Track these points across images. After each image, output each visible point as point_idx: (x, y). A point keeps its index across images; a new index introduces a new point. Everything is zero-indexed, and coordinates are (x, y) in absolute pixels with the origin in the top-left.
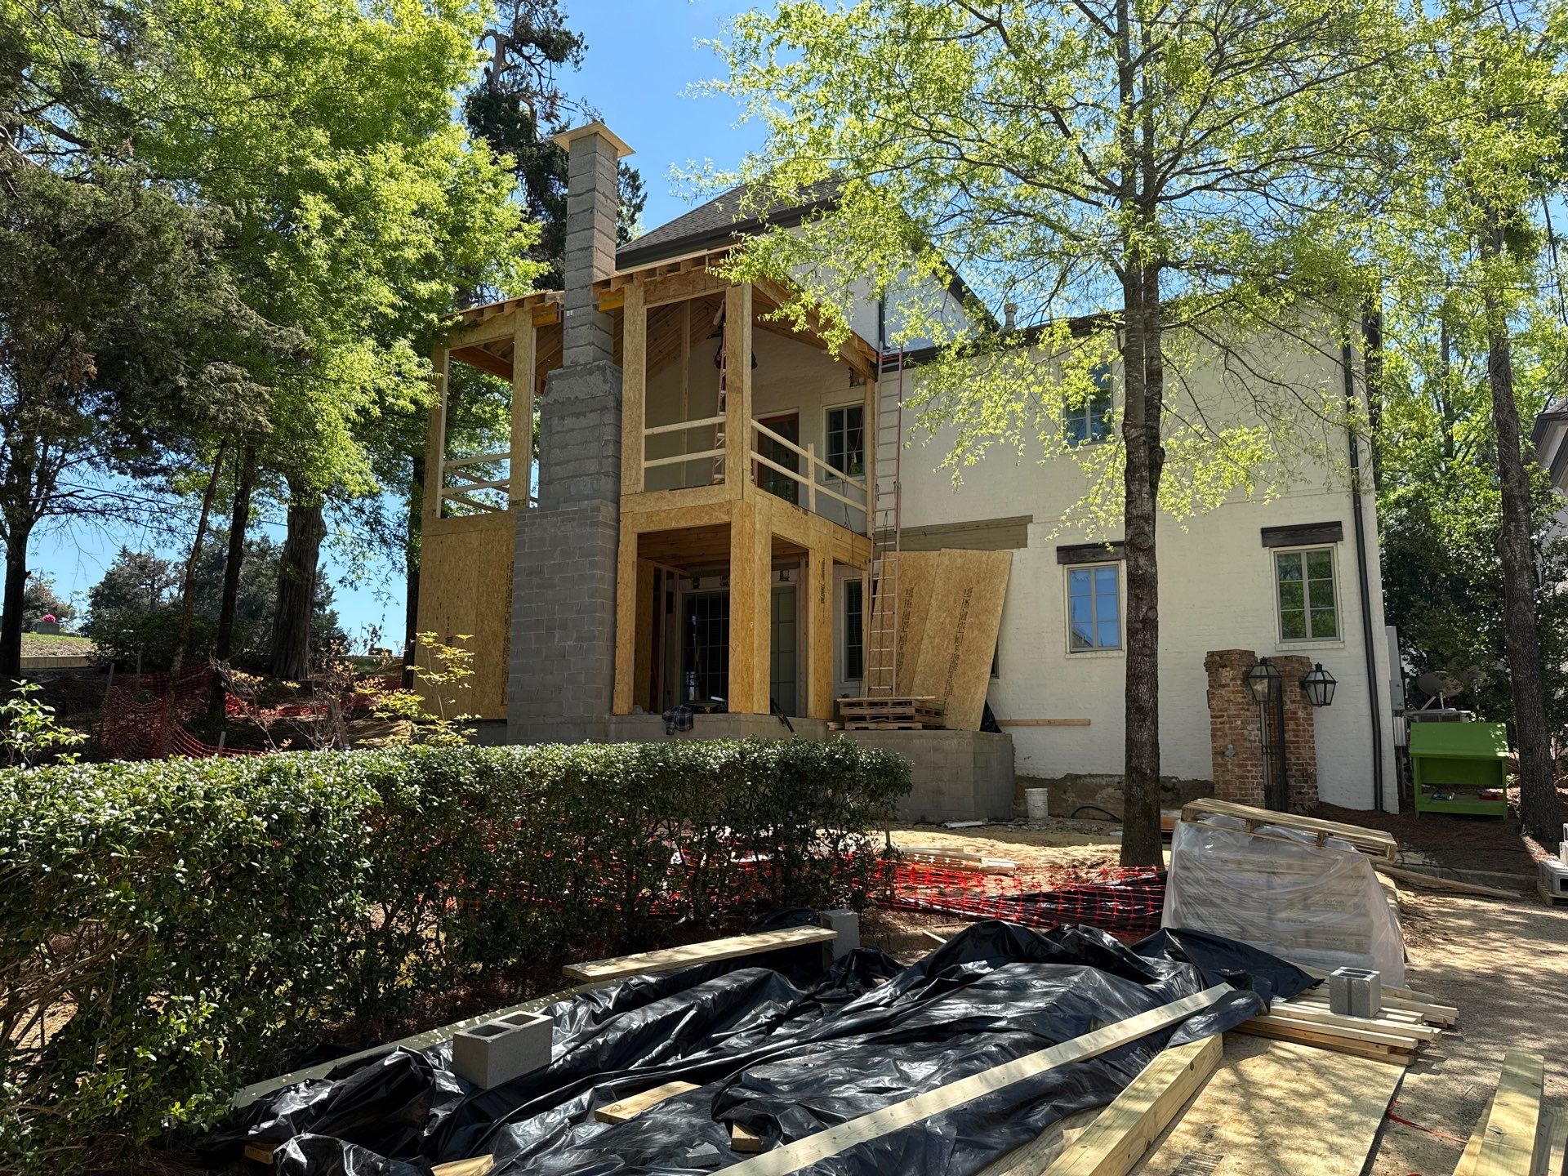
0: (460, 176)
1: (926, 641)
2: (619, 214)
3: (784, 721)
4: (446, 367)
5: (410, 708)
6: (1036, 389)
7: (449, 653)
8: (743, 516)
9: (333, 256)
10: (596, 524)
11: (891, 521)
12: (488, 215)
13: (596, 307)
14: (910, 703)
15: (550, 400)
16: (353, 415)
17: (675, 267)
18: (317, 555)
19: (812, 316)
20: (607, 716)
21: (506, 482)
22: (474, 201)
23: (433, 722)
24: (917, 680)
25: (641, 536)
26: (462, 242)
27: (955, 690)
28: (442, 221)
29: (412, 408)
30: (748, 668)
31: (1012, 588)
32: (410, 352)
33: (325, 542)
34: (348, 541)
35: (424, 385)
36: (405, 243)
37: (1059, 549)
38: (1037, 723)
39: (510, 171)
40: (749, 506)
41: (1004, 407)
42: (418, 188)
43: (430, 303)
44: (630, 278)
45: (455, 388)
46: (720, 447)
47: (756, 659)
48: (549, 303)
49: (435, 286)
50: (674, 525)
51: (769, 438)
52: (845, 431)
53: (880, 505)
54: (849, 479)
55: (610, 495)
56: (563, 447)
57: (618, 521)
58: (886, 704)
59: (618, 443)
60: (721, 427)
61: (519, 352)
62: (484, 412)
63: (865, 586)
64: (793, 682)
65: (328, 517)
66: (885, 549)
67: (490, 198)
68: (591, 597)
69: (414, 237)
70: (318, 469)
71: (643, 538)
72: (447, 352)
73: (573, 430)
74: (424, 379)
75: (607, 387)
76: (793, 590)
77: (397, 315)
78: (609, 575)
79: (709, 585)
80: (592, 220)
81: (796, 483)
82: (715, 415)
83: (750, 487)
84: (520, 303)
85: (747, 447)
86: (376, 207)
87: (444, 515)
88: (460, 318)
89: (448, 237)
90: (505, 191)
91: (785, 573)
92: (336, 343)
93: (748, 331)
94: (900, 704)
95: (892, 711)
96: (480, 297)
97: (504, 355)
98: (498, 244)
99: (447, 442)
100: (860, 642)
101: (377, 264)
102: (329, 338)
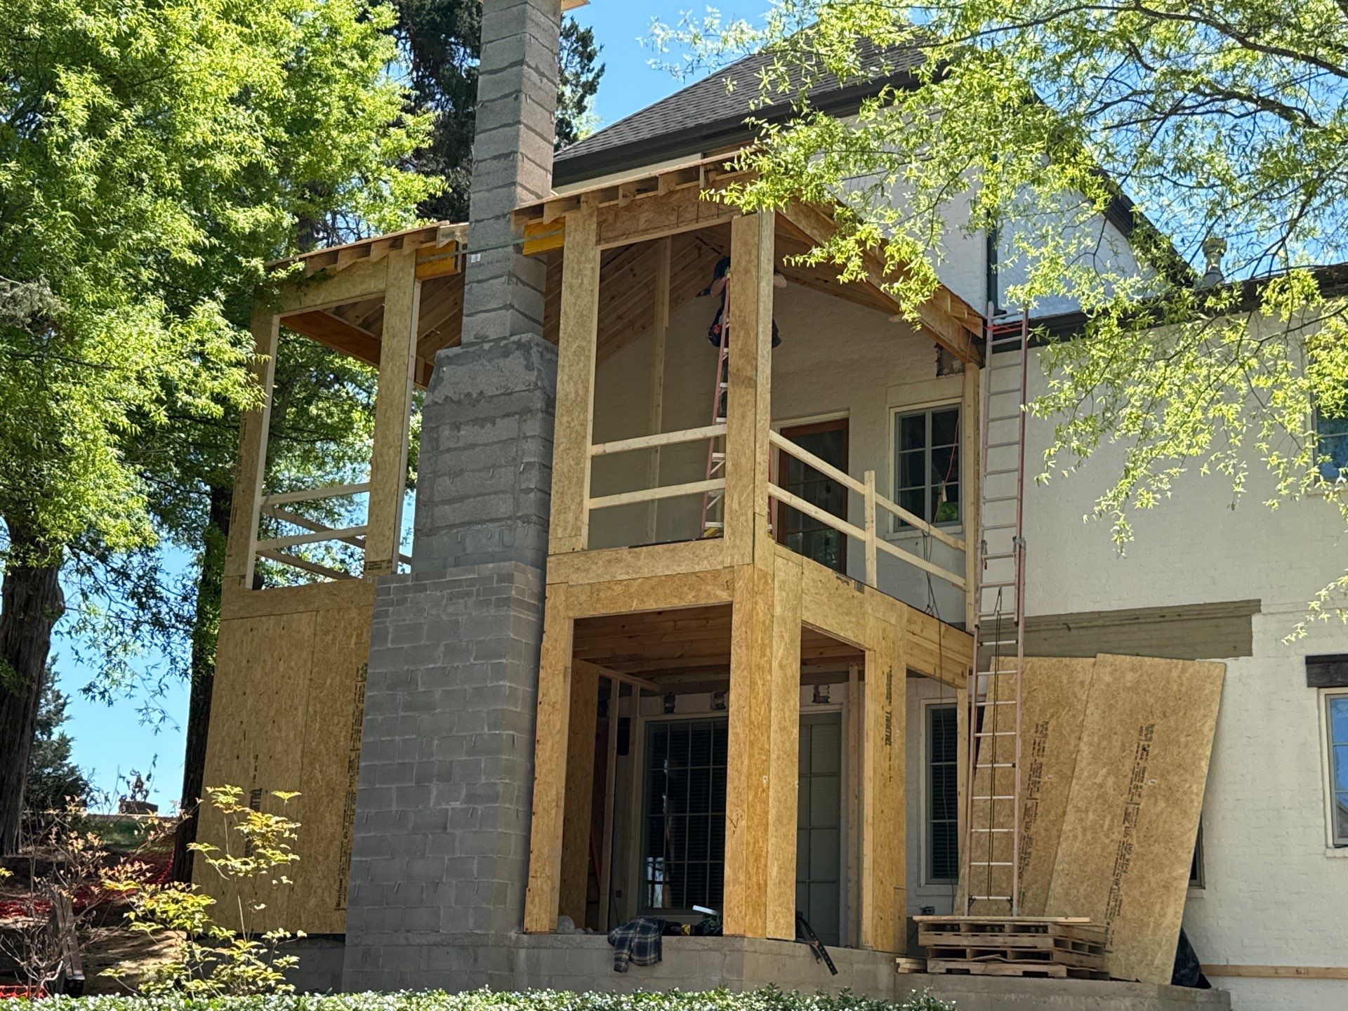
0: (307, 40)
1: (1071, 817)
2: (560, 99)
3: (820, 954)
4: (274, 343)
5: (191, 917)
6: (1263, 382)
7: (259, 822)
8: (753, 594)
9: (103, 170)
10: (506, 602)
11: (1009, 605)
12: (350, 103)
13: (518, 248)
14: (1045, 929)
15: (439, 396)
16: (124, 422)
17: (649, 185)
18: (47, 646)
19: (873, 258)
20: (513, 934)
21: (360, 530)
22: (327, 80)
23: (226, 943)
24: (1056, 887)
25: (579, 624)
26: (307, 145)
27: (1126, 909)
28: (275, 110)
29: (218, 411)
30: (758, 857)
31: (1226, 724)
32: (221, 321)
33: (62, 625)
34: (101, 622)
35: (239, 374)
36: (216, 146)
37: (1311, 661)
38: (1276, 973)
39: (387, 32)
40: (764, 575)
41: (1205, 410)
42: (243, 61)
43: (254, 241)
44: (575, 201)
45: (285, 378)
46: (714, 476)
47: (772, 841)
48: (442, 242)
49: (262, 213)
50: (635, 606)
51: (798, 461)
52: (928, 449)
53: (988, 576)
54: (935, 531)
55: (530, 554)
56: (457, 473)
57: (542, 598)
58: (1001, 928)
59: (547, 468)
60: (719, 443)
61: (392, 321)
62: (330, 415)
63: (962, 715)
64: (836, 882)
65: (69, 584)
66: (998, 652)
67: (353, 76)
68: (494, 726)
69: (231, 138)
70: (61, 508)
71: (582, 627)
72: (276, 320)
73: (473, 446)
74: (239, 364)
75: (532, 376)
76: (835, 720)
77: (200, 260)
78: (524, 689)
79: (692, 707)
80: (517, 111)
81: (843, 536)
82: (709, 423)
83: (766, 543)
84: (396, 242)
85: (761, 476)
86: (174, 89)
87: (258, 582)
88: (301, 266)
89: (285, 137)
90: (378, 64)
91: (823, 690)
92: (101, 306)
93: (767, 284)
94: (1025, 929)
95: (1010, 941)
96: (332, 230)
97: (367, 325)
98: (363, 146)
99: (269, 462)
100: (953, 813)
101: (172, 179)
102: (90, 298)
